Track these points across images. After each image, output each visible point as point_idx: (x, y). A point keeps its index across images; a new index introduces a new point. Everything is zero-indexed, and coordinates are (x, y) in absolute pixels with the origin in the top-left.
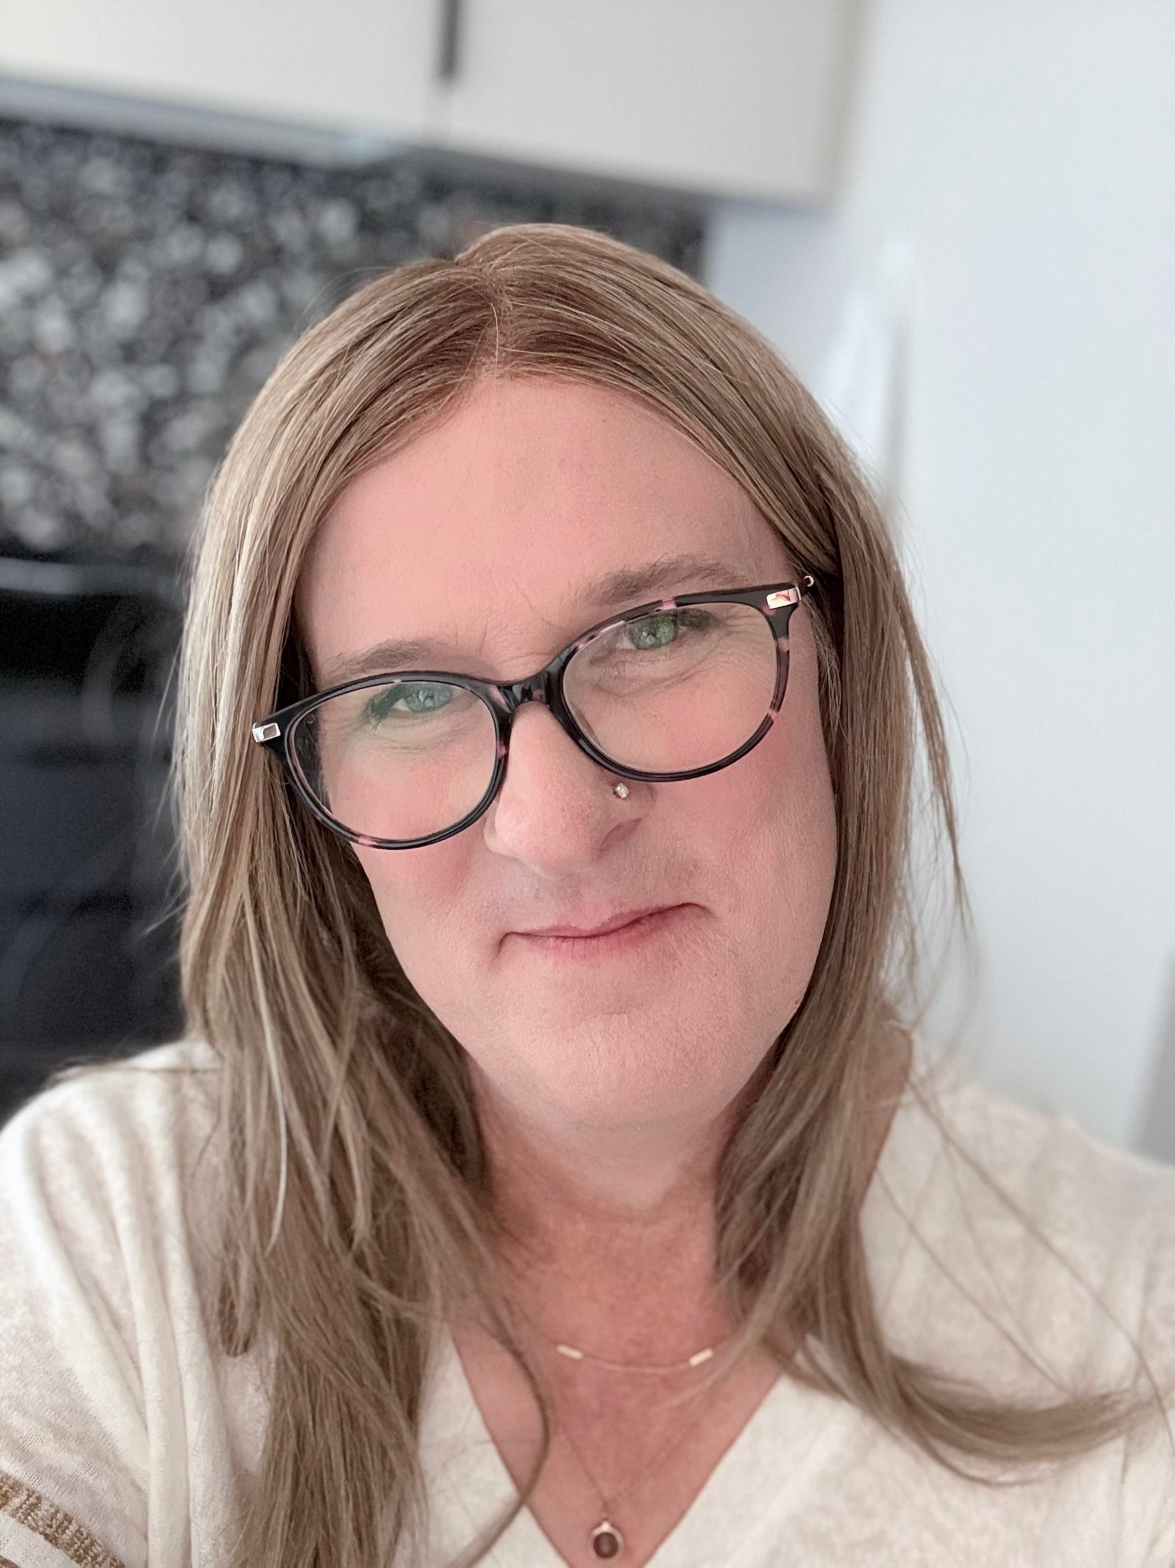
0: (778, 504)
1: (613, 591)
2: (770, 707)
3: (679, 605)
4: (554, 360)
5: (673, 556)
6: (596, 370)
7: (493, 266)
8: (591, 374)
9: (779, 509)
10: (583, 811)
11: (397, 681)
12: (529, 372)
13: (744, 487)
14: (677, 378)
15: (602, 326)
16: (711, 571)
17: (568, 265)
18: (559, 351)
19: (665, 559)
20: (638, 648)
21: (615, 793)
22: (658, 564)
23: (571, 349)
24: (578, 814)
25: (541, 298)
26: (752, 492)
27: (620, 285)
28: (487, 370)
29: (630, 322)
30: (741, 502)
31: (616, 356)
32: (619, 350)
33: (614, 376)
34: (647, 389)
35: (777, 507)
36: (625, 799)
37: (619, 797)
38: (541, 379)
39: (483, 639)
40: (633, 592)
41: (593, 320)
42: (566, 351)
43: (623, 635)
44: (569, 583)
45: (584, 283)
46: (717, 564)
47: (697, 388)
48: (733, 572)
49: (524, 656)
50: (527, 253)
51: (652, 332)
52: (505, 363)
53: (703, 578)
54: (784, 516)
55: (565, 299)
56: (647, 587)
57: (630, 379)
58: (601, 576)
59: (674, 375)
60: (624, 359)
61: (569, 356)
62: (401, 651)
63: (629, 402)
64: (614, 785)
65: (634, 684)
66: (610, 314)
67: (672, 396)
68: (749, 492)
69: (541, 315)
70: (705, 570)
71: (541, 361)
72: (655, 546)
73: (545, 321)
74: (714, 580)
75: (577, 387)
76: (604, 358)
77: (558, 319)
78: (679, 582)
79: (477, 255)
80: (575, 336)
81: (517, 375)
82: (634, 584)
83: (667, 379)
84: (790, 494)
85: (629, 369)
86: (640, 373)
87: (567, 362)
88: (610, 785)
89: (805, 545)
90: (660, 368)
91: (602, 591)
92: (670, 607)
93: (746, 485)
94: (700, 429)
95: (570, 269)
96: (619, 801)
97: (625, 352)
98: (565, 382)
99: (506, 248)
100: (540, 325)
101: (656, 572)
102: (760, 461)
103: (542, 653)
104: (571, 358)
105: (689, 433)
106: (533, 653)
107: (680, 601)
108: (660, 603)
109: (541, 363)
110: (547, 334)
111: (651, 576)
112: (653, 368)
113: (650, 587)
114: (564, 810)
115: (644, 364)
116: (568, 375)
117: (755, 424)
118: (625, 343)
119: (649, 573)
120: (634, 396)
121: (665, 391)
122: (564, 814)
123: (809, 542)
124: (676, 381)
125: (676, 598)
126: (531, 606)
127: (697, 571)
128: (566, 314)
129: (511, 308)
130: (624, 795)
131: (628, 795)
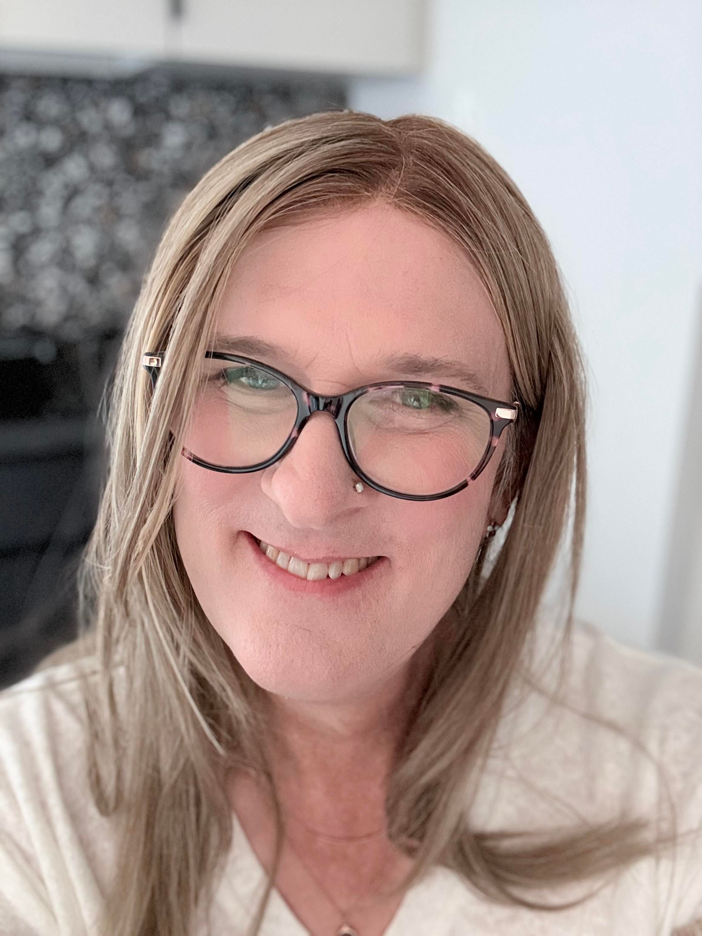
0: (521, 351)
1: (404, 366)
2: (470, 476)
3: (441, 391)
4: (427, 208)
5: (450, 359)
6: (448, 224)
7: (408, 134)
8: (445, 226)
9: (520, 357)
10: (331, 493)
11: (248, 364)
12: (408, 208)
13: (505, 335)
14: (495, 251)
15: (463, 200)
16: (470, 378)
17: (457, 154)
18: (431, 203)
19: (444, 359)
20: (405, 405)
21: (354, 487)
22: (439, 360)
23: (438, 205)
24: (328, 493)
25: (433, 166)
26: (509, 339)
27: (483, 179)
28: (382, 196)
29: (480, 203)
30: (500, 342)
31: (463, 221)
32: (467, 219)
33: (458, 233)
34: (475, 250)
35: (520, 354)
36: (360, 493)
37: (356, 491)
38: (414, 216)
39: (312, 361)
40: (416, 371)
41: (460, 193)
42: (436, 206)
43: (398, 394)
44: (380, 350)
45: (462, 168)
46: (474, 375)
47: (504, 263)
48: (481, 384)
49: (333, 382)
50: (433, 135)
51: (491, 215)
52: (396, 197)
53: (462, 380)
54: (522, 361)
55: (448, 173)
56: (426, 371)
57: (466, 239)
58: (401, 354)
59: (494, 248)
60: (468, 225)
61: (435, 209)
62: (258, 347)
63: (461, 254)
64: (356, 482)
65: (391, 424)
66: (470, 194)
67: (487, 261)
68: (507, 338)
69: (428, 176)
70: (465, 376)
71: (418, 204)
72: (442, 348)
73: (430, 181)
74: (468, 384)
75: (433, 231)
76: (456, 219)
77: (438, 183)
78: (447, 376)
79: (401, 123)
80: (445, 199)
81: (400, 207)
82: (419, 366)
83: (488, 250)
84: (531, 350)
85: (469, 233)
86: (474, 238)
87: (433, 212)
88: (353, 481)
89: (525, 384)
90: (487, 240)
91: (398, 363)
92: (434, 389)
93: (506, 332)
94: (495, 289)
95: (456, 156)
96: (355, 493)
97: (470, 221)
98: (427, 224)
99: (420, 127)
100: (426, 182)
101: (436, 365)
102: (522, 321)
103: (345, 385)
104: (436, 210)
105: (488, 288)
106: (338, 382)
107: (443, 389)
108: (430, 384)
109: (417, 206)
110: (429, 190)
111: (432, 366)
112: (483, 238)
113: (428, 372)
114: (319, 487)
115: (479, 234)
116: (431, 221)
117: (529, 300)
118: (472, 215)
119: (431, 364)
120: (465, 251)
121: (485, 256)
122: (318, 490)
123: (529, 383)
124: (494, 253)
125: (441, 386)
126: (351, 354)
127: (460, 374)
128: (443, 182)
129: (411, 165)
130: (360, 491)
131: (362, 491)
